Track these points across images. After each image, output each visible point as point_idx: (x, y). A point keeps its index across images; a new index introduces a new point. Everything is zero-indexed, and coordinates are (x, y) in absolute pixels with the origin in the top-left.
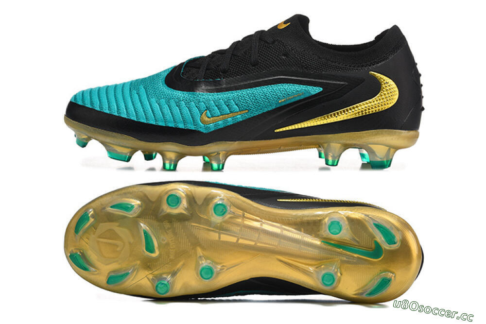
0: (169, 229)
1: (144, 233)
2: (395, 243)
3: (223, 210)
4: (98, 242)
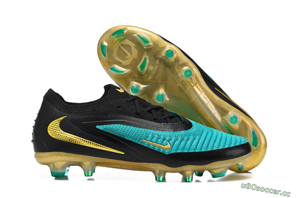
0: (157, 65)
1: (145, 59)
2: (256, 147)
3: (189, 74)
4: (119, 47)
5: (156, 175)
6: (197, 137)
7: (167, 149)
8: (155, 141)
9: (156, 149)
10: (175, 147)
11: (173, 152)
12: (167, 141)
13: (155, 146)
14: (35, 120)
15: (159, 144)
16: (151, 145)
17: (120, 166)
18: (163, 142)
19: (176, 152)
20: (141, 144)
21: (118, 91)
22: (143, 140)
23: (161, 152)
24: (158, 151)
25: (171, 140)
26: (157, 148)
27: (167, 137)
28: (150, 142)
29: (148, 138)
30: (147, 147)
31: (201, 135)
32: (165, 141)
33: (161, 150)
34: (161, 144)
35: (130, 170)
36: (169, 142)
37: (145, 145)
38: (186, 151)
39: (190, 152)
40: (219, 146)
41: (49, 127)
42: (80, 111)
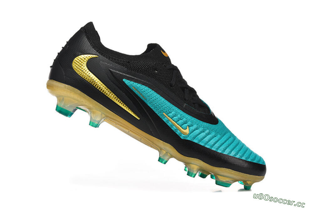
5: (161, 155)
6: (219, 136)
7: (184, 133)
8: (176, 120)
9: (173, 128)
10: (193, 135)
11: (188, 139)
12: (188, 126)
13: (174, 125)
14: (62, 47)
15: (178, 124)
16: (170, 122)
17: (127, 131)
18: (183, 125)
19: (192, 141)
20: (161, 117)
21: (162, 53)
22: (164, 113)
23: (177, 134)
24: (175, 131)
25: (192, 126)
26: (175, 128)
27: (190, 122)
28: (170, 119)
29: (170, 114)
30: (166, 122)
31: (223, 136)
32: (186, 124)
33: (178, 133)
34: (181, 126)
35: (136, 139)
36: (189, 128)
37: (163, 120)
38: (202, 144)
39: (206, 146)
40: (236, 154)
41: (75, 59)
42: (114, 58)
